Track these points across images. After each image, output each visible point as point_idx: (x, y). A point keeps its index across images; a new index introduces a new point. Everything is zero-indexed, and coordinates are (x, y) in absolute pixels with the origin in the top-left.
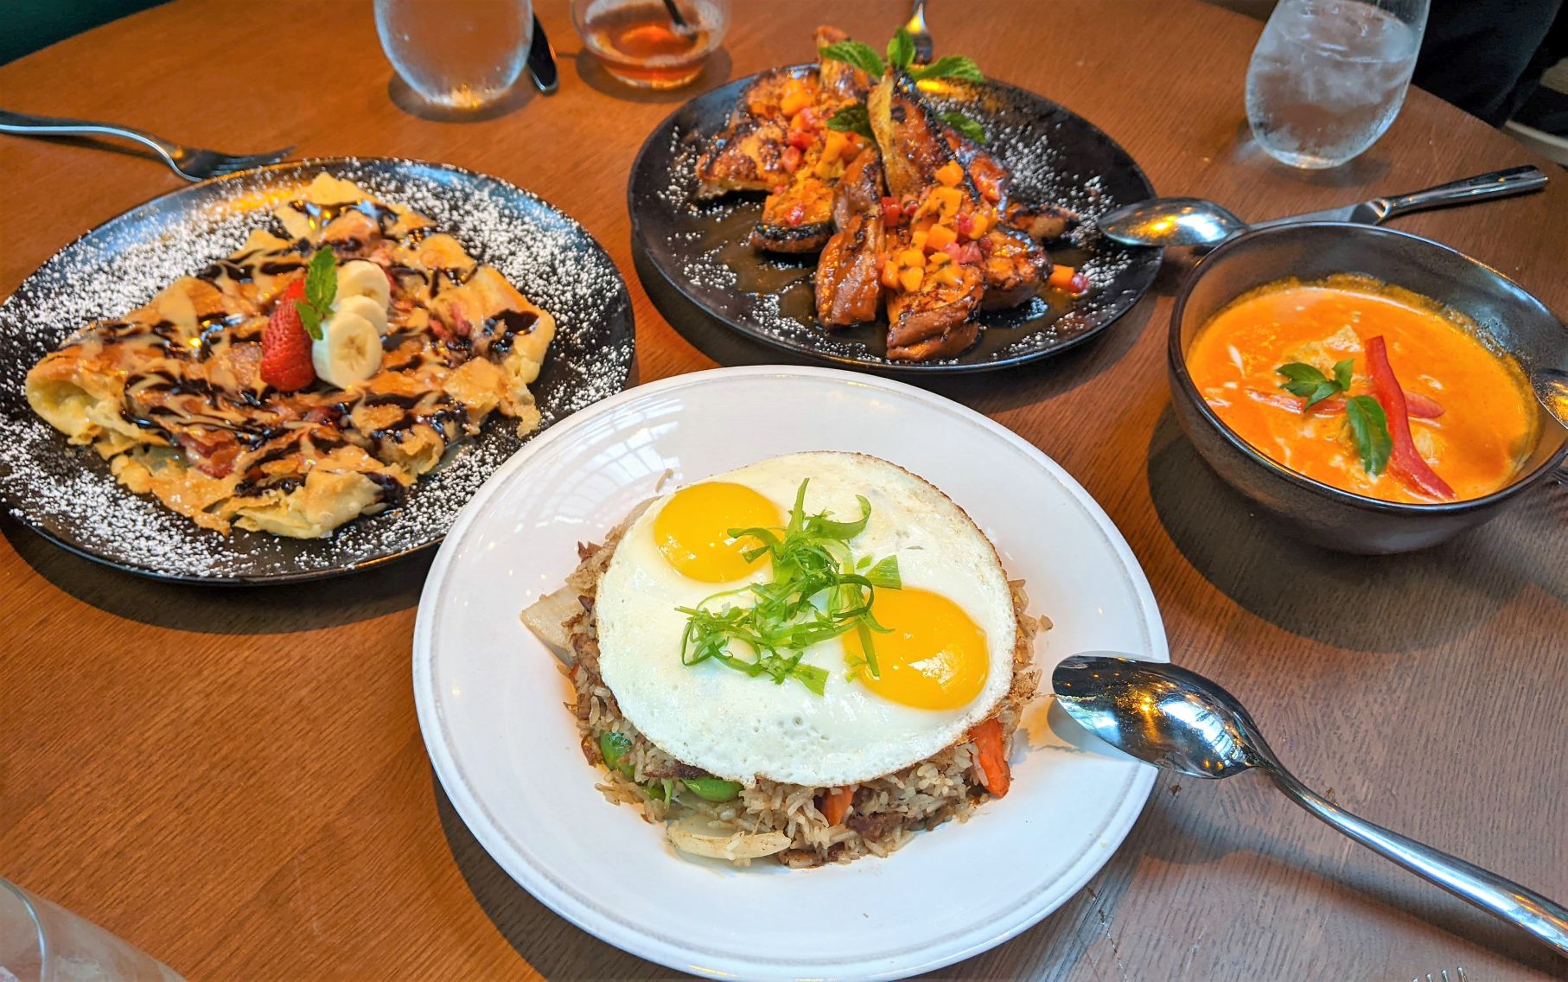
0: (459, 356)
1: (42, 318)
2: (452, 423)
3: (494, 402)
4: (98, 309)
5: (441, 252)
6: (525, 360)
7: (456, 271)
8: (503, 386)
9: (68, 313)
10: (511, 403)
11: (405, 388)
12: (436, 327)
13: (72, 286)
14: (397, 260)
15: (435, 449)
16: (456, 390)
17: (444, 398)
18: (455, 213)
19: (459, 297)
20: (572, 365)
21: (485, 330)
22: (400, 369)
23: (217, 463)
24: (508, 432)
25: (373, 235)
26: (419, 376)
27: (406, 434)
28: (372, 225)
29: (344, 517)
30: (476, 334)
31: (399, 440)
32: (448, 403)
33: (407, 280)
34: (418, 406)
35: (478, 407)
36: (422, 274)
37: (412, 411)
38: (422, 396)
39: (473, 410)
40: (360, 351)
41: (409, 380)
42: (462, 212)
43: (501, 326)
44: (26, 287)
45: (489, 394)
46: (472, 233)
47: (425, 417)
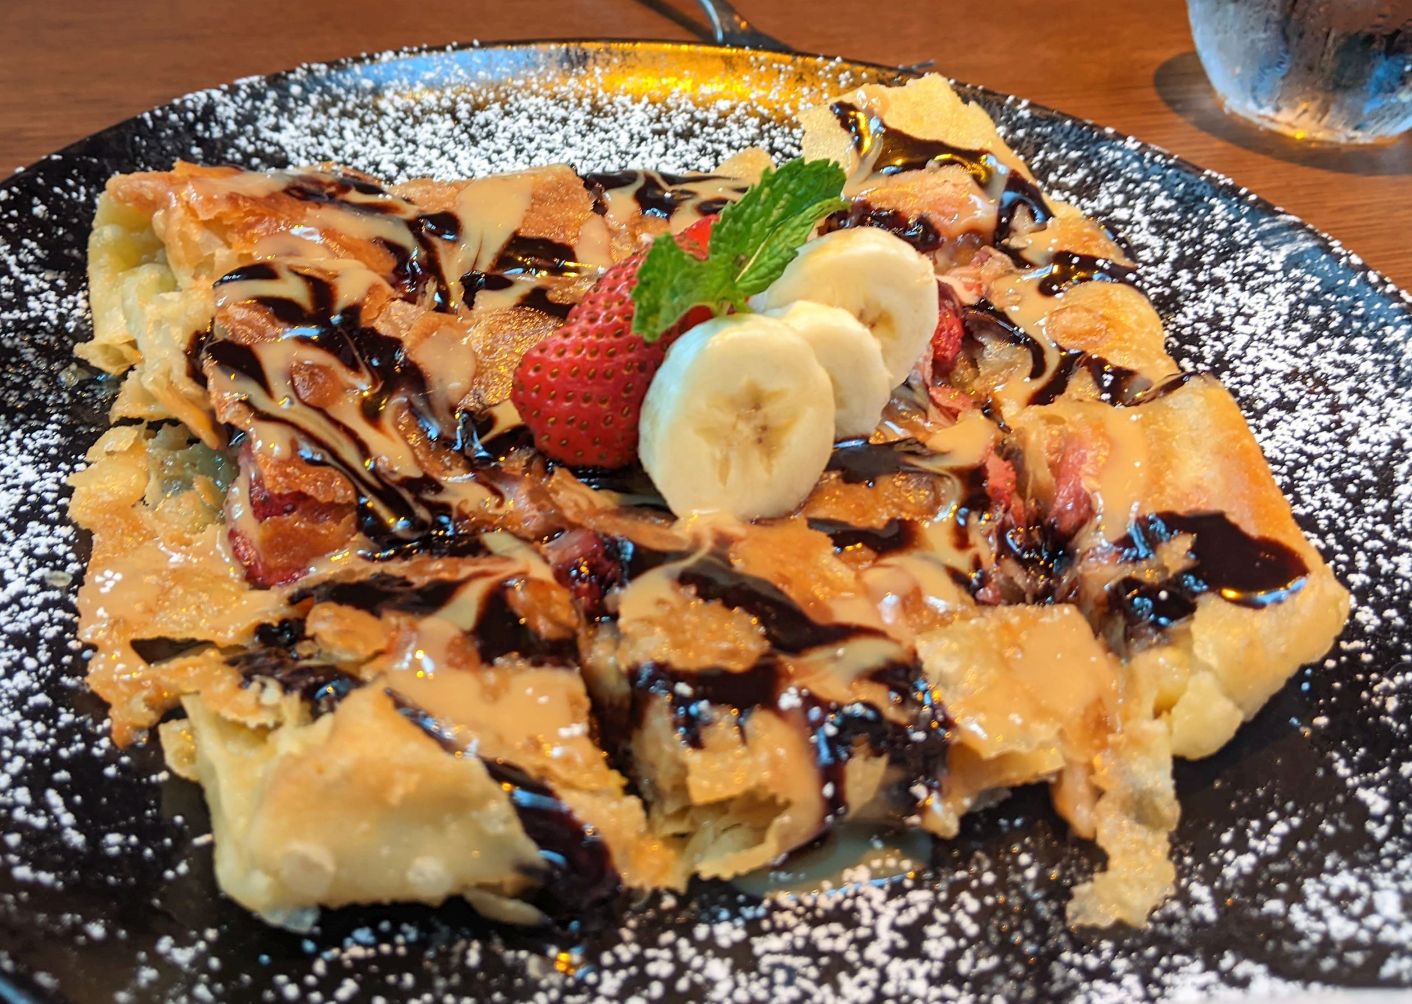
0: (1021, 579)
1: (282, 138)
2: (882, 762)
3: (1047, 764)
4: (392, 170)
5: (1111, 322)
6: (1206, 680)
7: (1123, 375)
8: (1098, 725)
9: (336, 150)
10: (1099, 793)
11: (819, 591)
12: (998, 475)
13: (381, 113)
14: (996, 303)
15: (785, 819)
16: (950, 668)
17: (901, 675)
18: (1185, 275)
19: (1099, 429)
20: (1342, 769)
21: (1126, 542)
22: (843, 536)
23: (273, 545)
24: (1042, 881)
25: (973, 232)
26: (875, 576)
27: (722, 722)
28: (983, 210)
29: (382, 887)
30: (1098, 540)
31: (694, 733)
32: (906, 696)
33: (994, 350)
34: (817, 656)
35: (989, 753)
36: (1037, 351)
37: (790, 663)
38: (846, 633)
39: (967, 753)
40: (766, 438)
41: (841, 571)
42: (1201, 277)
43: (1178, 551)
44: (300, 73)
45: (1044, 731)
46: (1203, 327)
47: (810, 700)
